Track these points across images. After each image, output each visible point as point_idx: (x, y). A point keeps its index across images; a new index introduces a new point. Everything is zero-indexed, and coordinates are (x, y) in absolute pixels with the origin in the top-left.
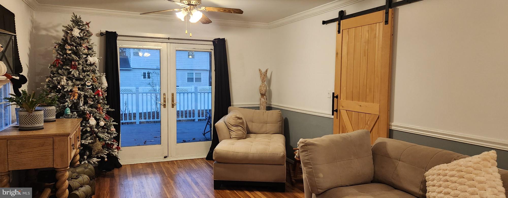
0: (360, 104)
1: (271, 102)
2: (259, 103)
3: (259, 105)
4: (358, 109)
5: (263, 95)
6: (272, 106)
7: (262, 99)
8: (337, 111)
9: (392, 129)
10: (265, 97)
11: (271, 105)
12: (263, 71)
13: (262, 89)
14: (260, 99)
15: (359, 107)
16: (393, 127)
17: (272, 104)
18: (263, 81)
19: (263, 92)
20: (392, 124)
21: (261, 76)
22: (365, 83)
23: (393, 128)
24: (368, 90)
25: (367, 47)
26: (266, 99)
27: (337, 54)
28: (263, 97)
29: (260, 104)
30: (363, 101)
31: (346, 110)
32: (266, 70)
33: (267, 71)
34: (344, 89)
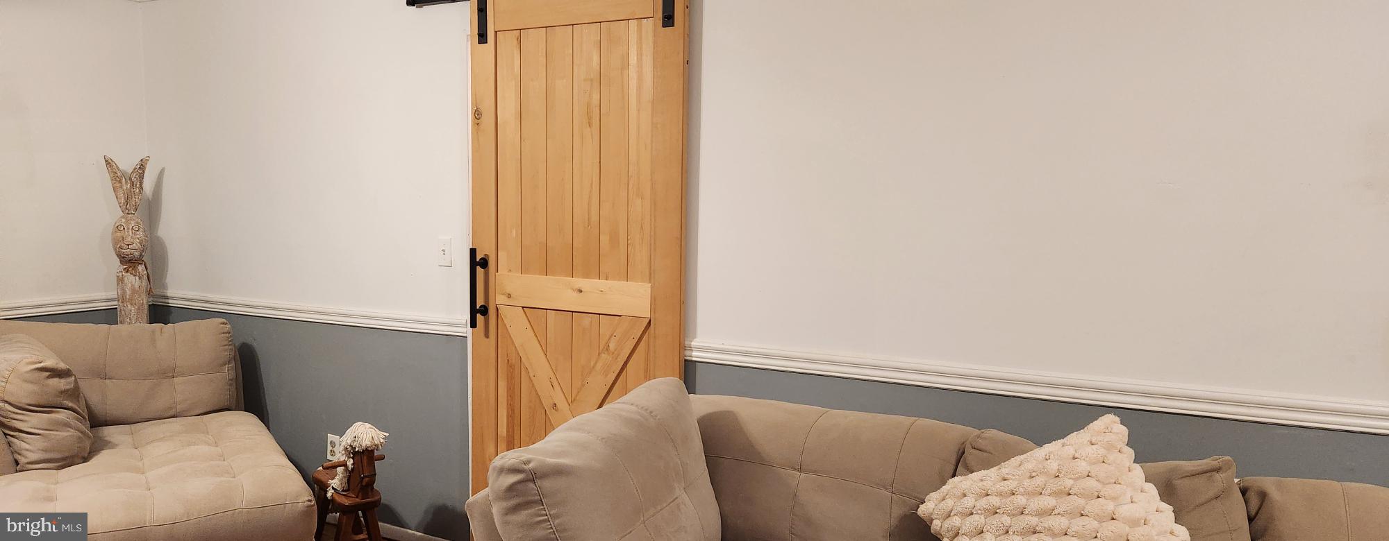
0: (577, 286)
1: (164, 287)
2: (113, 294)
3: (116, 303)
4: (568, 300)
5: (130, 262)
6: (172, 303)
7: (131, 280)
8: (484, 311)
9: (694, 359)
10: (141, 268)
11: (167, 297)
12: (127, 164)
13: (128, 240)
14: (120, 280)
15: (575, 294)
16: (694, 354)
17: (170, 293)
18: (128, 205)
19: (134, 250)
20: (694, 344)
21: (118, 184)
22: (595, 218)
23: (696, 355)
24: (605, 239)
25: (596, 97)
26: (145, 277)
27: (477, 115)
28: (135, 268)
29: (122, 299)
30: (587, 275)
31: (523, 307)
32: (137, 161)
33: (142, 166)
34: (510, 234)
